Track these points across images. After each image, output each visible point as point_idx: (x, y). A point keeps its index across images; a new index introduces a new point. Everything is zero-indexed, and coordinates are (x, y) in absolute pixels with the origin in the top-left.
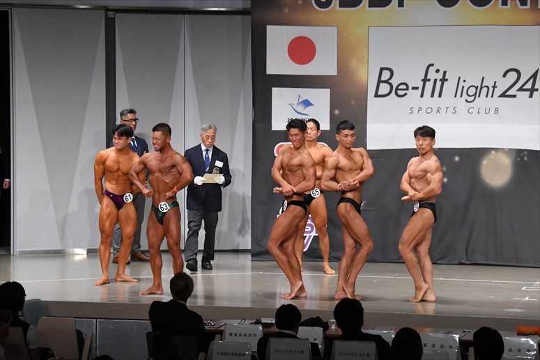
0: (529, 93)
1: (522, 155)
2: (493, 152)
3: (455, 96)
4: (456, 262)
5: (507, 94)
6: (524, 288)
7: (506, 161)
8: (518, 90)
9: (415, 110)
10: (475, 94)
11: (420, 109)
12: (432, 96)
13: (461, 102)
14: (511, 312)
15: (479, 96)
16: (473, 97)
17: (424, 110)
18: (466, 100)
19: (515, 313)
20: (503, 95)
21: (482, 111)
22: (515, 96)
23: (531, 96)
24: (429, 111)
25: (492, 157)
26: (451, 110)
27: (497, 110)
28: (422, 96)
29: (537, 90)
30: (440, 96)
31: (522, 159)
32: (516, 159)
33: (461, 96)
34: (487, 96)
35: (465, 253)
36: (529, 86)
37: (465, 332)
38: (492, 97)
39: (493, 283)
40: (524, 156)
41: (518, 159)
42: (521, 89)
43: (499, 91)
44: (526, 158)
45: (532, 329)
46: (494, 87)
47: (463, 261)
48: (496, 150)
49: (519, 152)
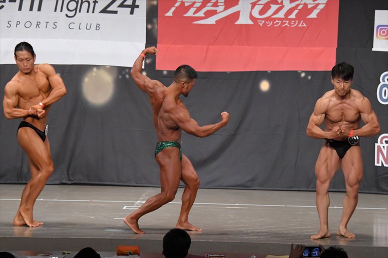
0: (129, 9)
1: (124, 72)
2: (95, 69)
3: (55, 11)
4: (58, 182)
5: (108, 9)
6: (125, 208)
7: (108, 79)
8: (119, 6)
9: (14, 24)
10: (76, 9)
11: (18, 23)
12: (31, 9)
13: (61, 16)
14: (112, 232)
15: (80, 11)
16: (74, 11)
17: (22, 24)
18: (67, 15)
19: (115, 233)
20: (104, 11)
21: (83, 26)
22: (116, 12)
23: (132, 13)
24: (28, 25)
25: (94, 74)
26: (51, 25)
27: (98, 26)
28: (20, 9)
29: (138, 6)
30: (39, 9)
31: (124, 76)
32: (118, 77)
33: (61, 11)
34: (88, 12)
35: (66, 173)
36: (129, 2)
37: (64, 253)
38: (93, 12)
39: (94, 202)
40: (126, 73)
41: (120, 77)
42: (122, 5)
43: (100, 6)
44: (127, 76)
45: (132, 249)
46: (95, 2)
47: (64, 181)
48: (98, 67)
49: (121, 70)
